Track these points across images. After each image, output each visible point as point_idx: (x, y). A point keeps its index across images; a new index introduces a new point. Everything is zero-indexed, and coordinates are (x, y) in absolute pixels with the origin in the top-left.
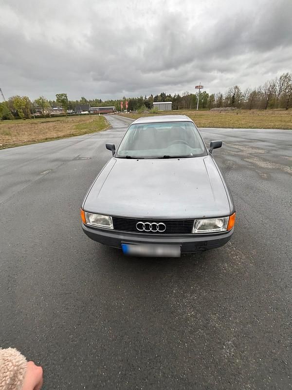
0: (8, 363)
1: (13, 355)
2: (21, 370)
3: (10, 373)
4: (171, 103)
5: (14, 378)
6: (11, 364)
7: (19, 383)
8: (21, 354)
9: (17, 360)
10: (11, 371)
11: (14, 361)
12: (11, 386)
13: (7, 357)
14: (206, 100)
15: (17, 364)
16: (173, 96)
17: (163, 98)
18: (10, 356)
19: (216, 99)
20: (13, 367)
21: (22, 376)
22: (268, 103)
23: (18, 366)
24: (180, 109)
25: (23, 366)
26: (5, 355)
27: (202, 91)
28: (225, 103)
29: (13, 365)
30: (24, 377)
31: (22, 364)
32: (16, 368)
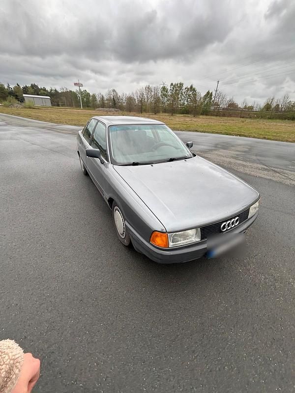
0: (4, 356)
1: (11, 348)
2: (17, 364)
3: (6, 367)
4: (49, 97)
5: (9, 372)
6: (7, 357)
7: (14, 376)
8: (19, 346)
9: (14, 354)
10: (7, 364)
11: (10, 354)
12: (6, 379)
13: (5, 349)
14: (88, 99)
15: (13, 357)
16: (48, 89)
17: (36, 90)
18: (7, 349)
19: (98, 99)
20: (9, 360)
21: (18, 370)
22: (142, 108)
23: (14, 360)
24: (62, 105)
25: (19, 360)
26: (2, 347)
27: (82, 89)
28: (107, 104)
29: (9, 358)
30: (19, 371)
31: (18, 358)
32: (12, 362)
